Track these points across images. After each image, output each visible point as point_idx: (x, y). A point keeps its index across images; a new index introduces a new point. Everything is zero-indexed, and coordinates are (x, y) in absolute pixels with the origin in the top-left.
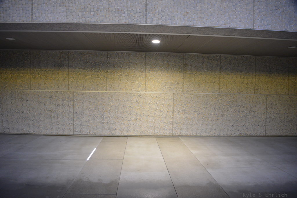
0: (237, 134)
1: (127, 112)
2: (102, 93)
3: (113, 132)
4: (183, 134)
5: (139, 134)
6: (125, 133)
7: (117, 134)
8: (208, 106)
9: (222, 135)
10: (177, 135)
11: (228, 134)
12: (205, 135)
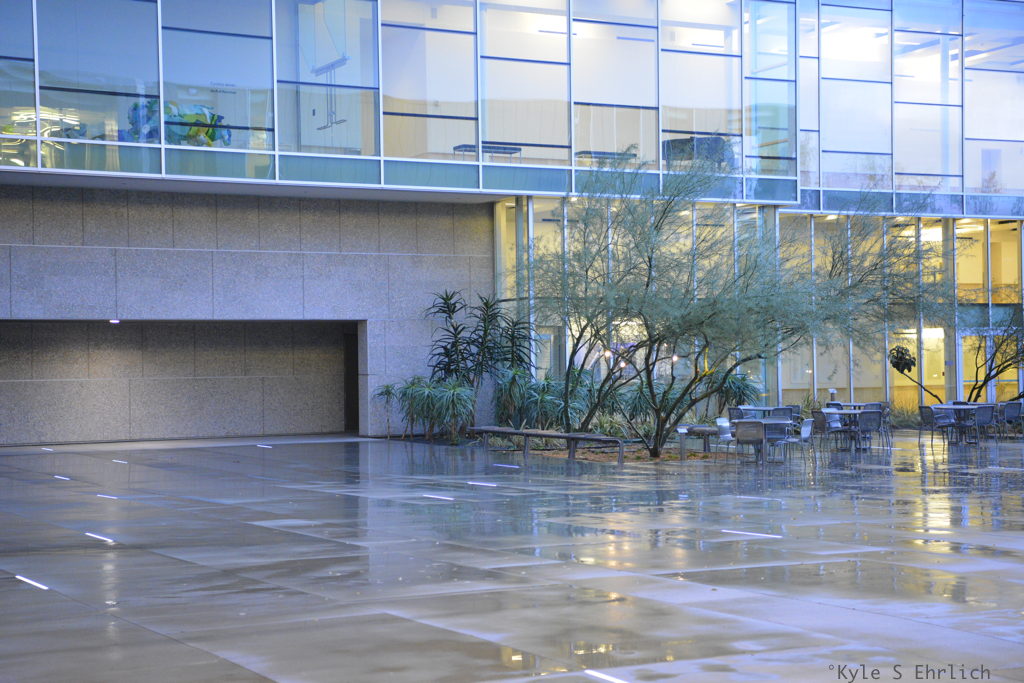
0: (223, 434)
1: (62, 409)
2: (26, 383)
3: (43, 439)
4: (146, 436)
5: (81, 439)
6: (61, 439)
7: (48, 440)
8: (179, 396)
9: (201, 435)
10: (137, 438)
11: (210, 434)
12: (176, 436)
